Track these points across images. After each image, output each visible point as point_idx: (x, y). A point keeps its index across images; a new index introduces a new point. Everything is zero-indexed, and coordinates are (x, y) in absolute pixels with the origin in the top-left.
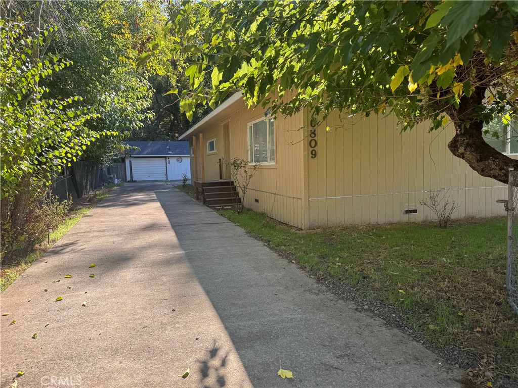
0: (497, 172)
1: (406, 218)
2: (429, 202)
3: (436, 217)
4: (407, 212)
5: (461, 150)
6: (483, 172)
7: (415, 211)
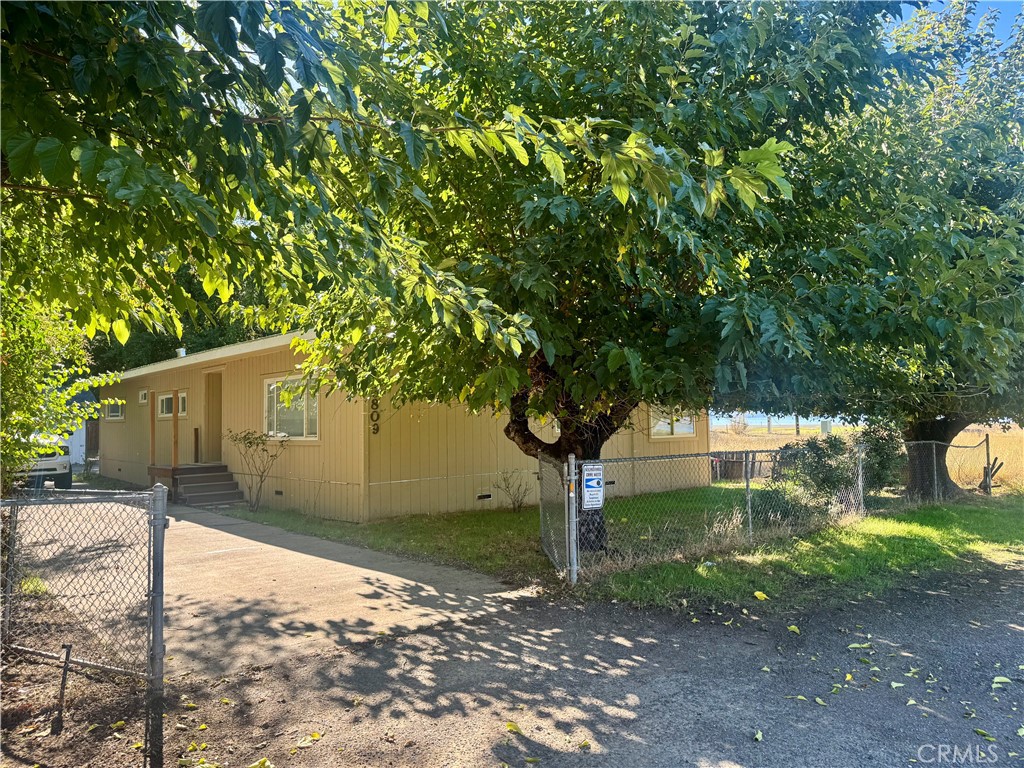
0: (534, 452)
1: (479, 505)
2: (503, 485)
3: (510, 501)
4: (480, 497)
5: (512, 435)
6: (527, 452)
7: (489, 496)
